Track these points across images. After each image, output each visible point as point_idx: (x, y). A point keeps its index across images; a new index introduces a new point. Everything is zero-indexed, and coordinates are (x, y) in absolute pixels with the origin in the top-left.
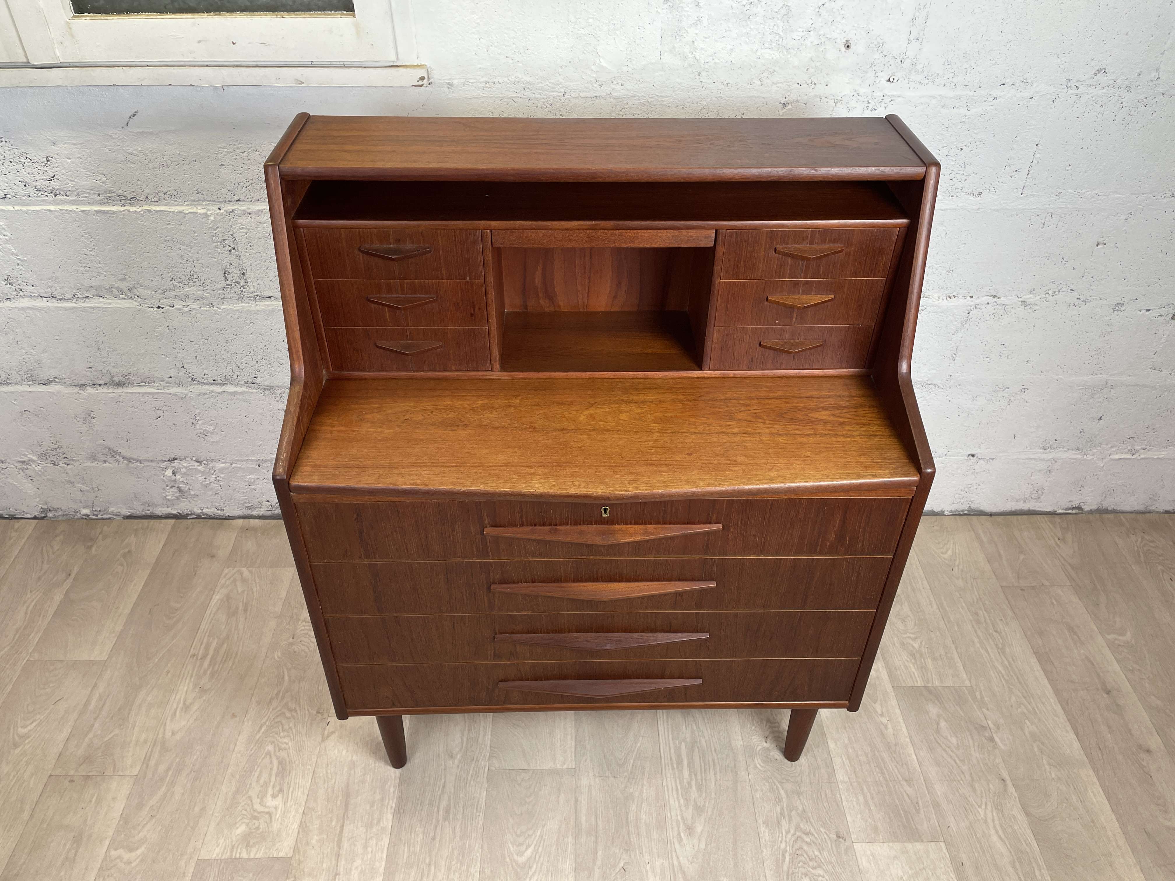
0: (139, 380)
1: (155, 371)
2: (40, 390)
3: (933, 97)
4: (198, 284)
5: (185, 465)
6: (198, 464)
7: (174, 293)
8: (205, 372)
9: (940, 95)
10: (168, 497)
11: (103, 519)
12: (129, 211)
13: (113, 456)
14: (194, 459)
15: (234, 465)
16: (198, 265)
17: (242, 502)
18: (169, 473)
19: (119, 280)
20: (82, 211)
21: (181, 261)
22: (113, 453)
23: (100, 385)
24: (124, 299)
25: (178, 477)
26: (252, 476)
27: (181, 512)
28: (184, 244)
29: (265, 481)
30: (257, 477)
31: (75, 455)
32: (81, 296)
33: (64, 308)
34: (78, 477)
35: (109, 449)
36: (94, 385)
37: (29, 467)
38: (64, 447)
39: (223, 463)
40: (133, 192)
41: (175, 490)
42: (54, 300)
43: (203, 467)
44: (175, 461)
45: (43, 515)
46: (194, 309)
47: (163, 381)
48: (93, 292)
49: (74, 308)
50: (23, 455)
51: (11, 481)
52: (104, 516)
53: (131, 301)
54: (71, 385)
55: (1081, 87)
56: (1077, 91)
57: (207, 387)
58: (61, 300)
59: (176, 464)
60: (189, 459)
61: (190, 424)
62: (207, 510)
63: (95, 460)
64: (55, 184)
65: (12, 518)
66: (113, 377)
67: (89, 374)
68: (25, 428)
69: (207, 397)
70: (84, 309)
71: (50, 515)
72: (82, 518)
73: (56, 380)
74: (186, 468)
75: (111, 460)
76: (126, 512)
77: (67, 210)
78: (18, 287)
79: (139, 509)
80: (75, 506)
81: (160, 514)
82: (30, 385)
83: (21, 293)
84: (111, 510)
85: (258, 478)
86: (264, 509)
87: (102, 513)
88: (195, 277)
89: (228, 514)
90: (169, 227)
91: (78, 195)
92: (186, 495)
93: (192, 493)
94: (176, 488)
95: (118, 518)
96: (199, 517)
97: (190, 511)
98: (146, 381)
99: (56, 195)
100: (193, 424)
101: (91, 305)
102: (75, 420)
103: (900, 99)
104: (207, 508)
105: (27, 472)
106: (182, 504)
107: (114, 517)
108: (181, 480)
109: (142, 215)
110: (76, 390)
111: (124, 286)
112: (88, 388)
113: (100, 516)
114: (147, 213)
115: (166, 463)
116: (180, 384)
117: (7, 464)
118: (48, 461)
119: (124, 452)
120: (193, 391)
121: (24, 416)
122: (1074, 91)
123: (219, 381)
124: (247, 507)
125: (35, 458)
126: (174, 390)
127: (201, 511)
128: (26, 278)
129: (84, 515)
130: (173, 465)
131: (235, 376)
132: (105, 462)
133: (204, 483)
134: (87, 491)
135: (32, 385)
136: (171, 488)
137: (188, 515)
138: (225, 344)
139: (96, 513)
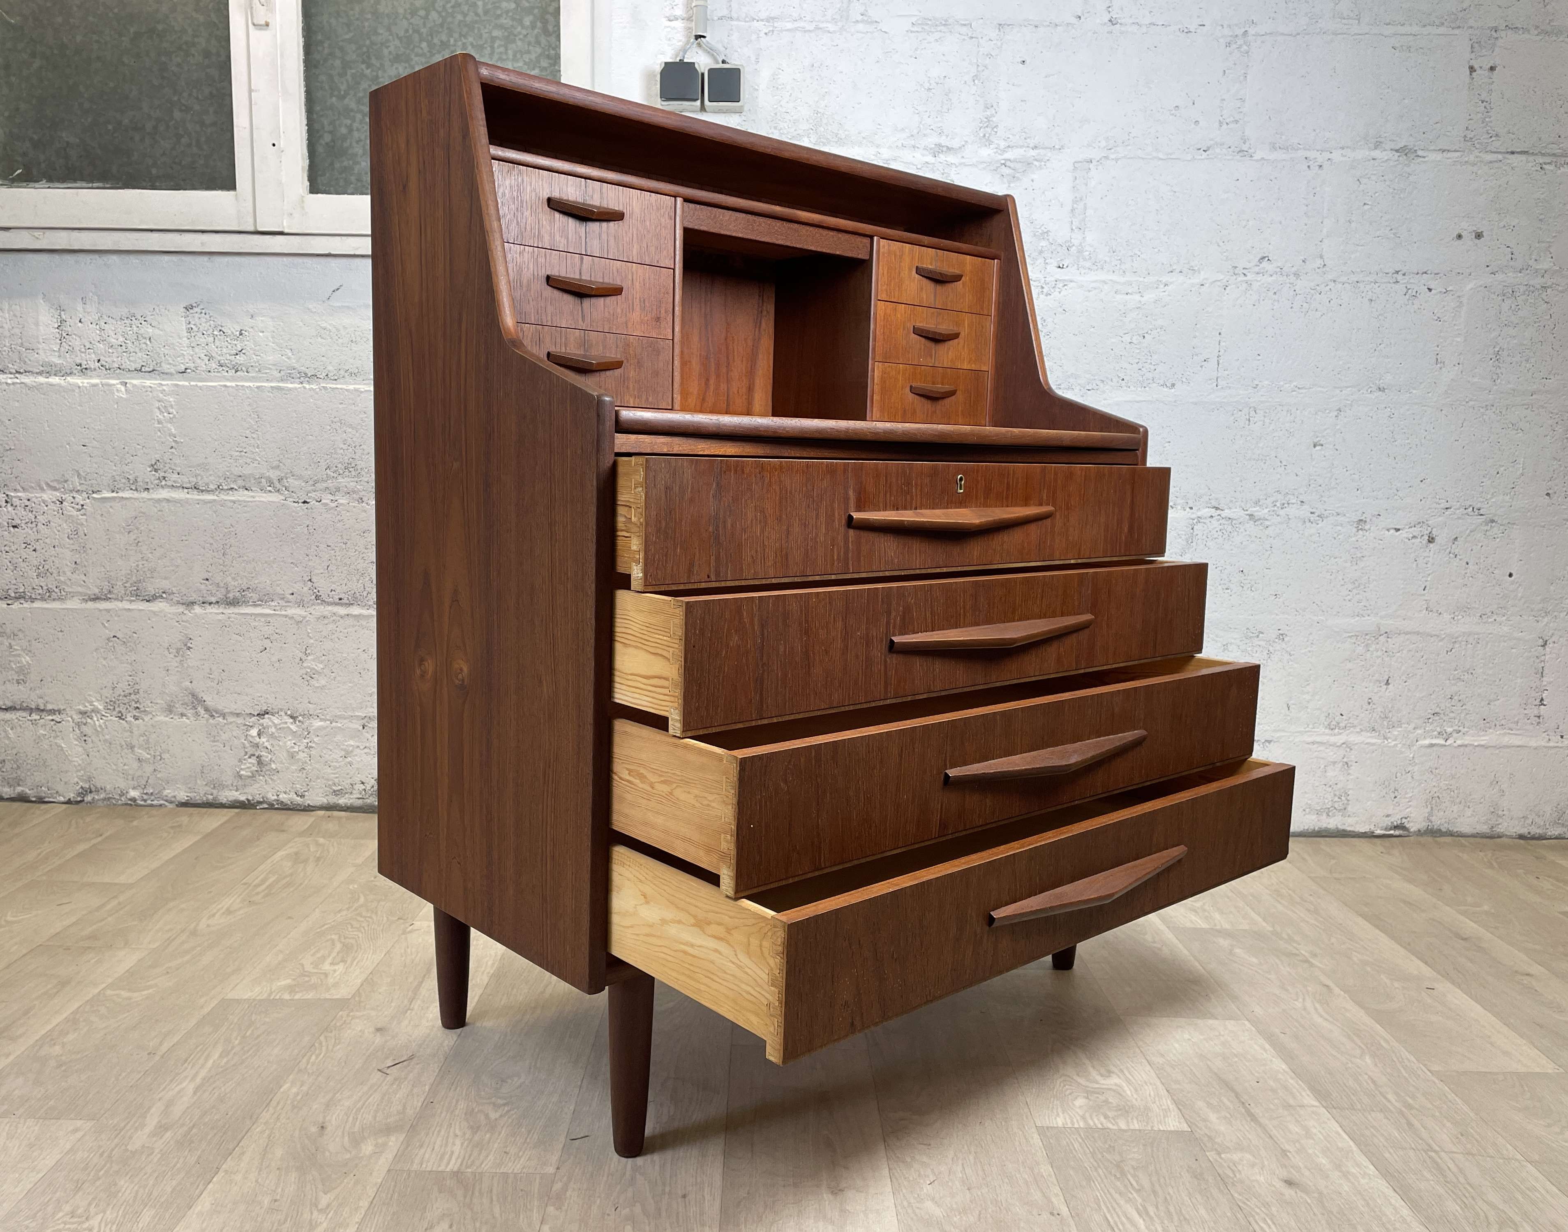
0: (255, 596)
1: (278, 585)
2: (141, 608)
3: (1105, 282)
4: (353, 473)
5: (276, 722)
6: (291, 720)
7: (325, 485)
8: (333, 587)
9: (1111, 280)
10: (242, 772)
11: (152, 806)
12: (305, 388)
13: (195, 708)
14: (289, 713)
15: (334, 724)
16: (359, 451)
17: (330, 783)
18: (254, 732)
19: (272, 468)
20: (258, 387)
21: (342, 446)
22: (196, 701)
23: (210, 603)
24: (270, 491)
25: (263, 740)
26: (352, 743)
27: (250, 798)
28: (351, 426)
29: (366, 750)
30: (357, 744)
31: (150, 705)
32: (226, 487)
33: (203, 500)
34: (142, 738)
35: (193, 695)
36: (203, 603)
37: (89, 720)
38: (141, 691)
39: (321, 720)
40: (315, 369)
41: (253, 760)
42: (195, 492)
43: (297, 726)
44: (266, 716)
45: (79, 799)
46: (342, 504)
47: (283, 599)
48: (240, 482)
49: (215, 500)
50: (89, 702)
51: (59, 741)
52: (155, 802)
53: (277, 494)
54: (178, 603)
55: (1248, 274)
56: (1245, 278)
57: (330, 608)
58: (202, 491)
59: (266, 721)
60: (282, 713)
61: (298, 660)
62: (285, 796)
63: (171, 712)
64: (240, 359)
65: (41, 801)
66: (228, 592)
67: (203, 587)
68: (104, 662)
69: (326, 621)
70: (223, 504)
71: (89, 798)
72: (126, 804)
73: (164, 595)
74: (275, 725)
75: (190, 713)
76: (182, 796)
77: (243, 386)
78: (162, 474)
79: (202, 793)
80: (122, 784)
81: (224, 801)
82: (131, 601)
83: (163, 483)
84: (166, 792)
85: (358, 747)
86: (355, 796)
87: (153, 798)
88: (353, 465)
89: (309, 802)
90: (341, 406)
91: (259, 371)
92: (264, 770)
93: (273, 766)
94: (255, 758)
95: (170, 806)
96: (271, 807)
97: (263, 798)
98: (265, 599)
99: (236, 371)
100: (301, 660)
101: (233, 498)
102: (166, 652)
103: (1072, 284)
104: (285, 793)
105: (84, 728)
106: (257, 786)
107: (166, 803)
108: (266, 744)
109: (317, 393)
110: (181, 609)
111: (274, 475)
112: (196, 607)
113: (149, 802)
114: (323, 391)
115: (253, 719)
116: (301, 604)
117: (63, 716)
118: (115, 713)
119: (210, 702)
120: (313, 612)
121: (111, 644)
122: (1242, 278)
123: (345, 601)
124: (334, 791)
125: (101, 707)
126: (290, 612)
127: (276, 797)
128: (175, 464)
129: (130, 800)
130: (261, 721)
131: (365, 594)
132: (182, 715)
133: (292, 750)
134: (147, 761)
135: (133, 601)
136: (250, 757)
137: (260, 803)
138: (364, 550)
139: (145, 797)
